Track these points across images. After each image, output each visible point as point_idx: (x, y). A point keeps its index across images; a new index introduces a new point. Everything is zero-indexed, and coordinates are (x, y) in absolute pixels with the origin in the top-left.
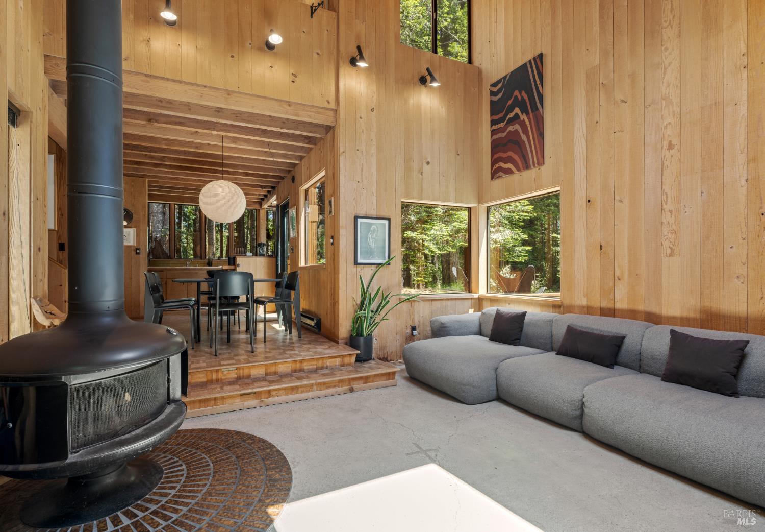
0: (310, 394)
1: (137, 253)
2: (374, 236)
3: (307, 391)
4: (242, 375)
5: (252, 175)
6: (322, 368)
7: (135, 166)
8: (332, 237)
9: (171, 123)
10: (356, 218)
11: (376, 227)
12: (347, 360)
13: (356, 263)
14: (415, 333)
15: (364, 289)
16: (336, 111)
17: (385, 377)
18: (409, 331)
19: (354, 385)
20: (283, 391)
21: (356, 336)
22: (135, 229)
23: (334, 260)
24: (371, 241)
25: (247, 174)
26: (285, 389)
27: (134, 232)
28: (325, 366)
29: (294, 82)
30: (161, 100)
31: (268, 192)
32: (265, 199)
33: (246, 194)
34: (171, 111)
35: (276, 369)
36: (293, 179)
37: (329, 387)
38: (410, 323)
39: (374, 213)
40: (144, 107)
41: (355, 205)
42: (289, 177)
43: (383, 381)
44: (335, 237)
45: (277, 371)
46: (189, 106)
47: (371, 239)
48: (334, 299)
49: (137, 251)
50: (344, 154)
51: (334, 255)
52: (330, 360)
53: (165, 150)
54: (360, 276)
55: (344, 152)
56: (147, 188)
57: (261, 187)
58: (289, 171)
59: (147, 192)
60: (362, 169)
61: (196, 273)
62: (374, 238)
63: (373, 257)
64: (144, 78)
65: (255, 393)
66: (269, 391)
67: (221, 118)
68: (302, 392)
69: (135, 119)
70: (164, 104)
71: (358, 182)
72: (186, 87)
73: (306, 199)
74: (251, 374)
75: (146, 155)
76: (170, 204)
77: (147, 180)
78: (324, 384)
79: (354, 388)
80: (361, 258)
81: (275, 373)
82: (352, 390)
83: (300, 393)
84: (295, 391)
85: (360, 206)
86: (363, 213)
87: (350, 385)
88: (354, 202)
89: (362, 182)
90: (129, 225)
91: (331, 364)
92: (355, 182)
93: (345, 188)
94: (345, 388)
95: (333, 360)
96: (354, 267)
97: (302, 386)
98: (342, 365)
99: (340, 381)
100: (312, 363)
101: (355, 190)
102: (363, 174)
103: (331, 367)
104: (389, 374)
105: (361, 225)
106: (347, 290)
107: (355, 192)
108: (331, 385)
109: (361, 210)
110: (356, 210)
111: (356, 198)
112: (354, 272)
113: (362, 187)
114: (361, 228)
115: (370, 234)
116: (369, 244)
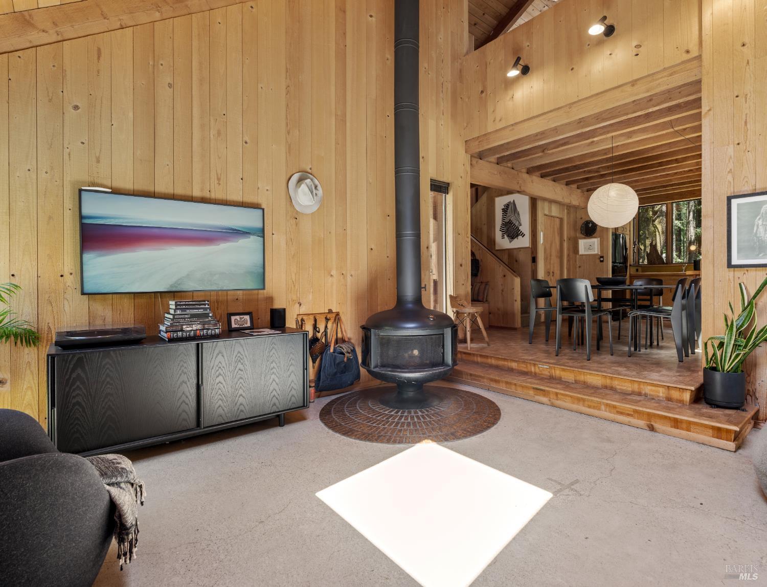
0: (596, 412)
1: (602, 261)
3: (594, 408)
4: (554, 375)
6: (639, 394)
9: (558, 147)
10: (729, 199)
12: (675, 394)
13: (730, 265)
15: (744, 304)
16: (699, 58)
17: (711, 431)
19: (656, 422)
20: (570, 398)
24: (761, 229)
26: (571, 397)
27: (598, 241)
28: (643, 392)
29: (637, 55)
30: (537, 135)
34: (542, 141)
35: (584, 378)
37: (621, 413)
40: (528, 145)
41: (732, 180)
43: (705, 435)
46: (556, 129)
47: (760, 227)
49: (601, 258)
50: (711, 112)
52: (649, 387)
54: (740, 284)
55: (710, 110)
60: (746, 123)
63: (765, 255)
64: (511, 128)
65: (544, 391)
66: (557, 394)
67: (583, 127)
68: (589, 407)
69: (534, 154)
70: (539, 137)
71: (739, 144)
72: (537, 120)
74: (563, 377)
78: (615, 407)
79: (654, 427)
80: (739, 258)
81: (585, 382)
82: (652, 428)
83: (586, 407)
84: (581, 403)
85: (742, 179)
86: (747, 189)
87: (650, 422)
88: (730, 178)
89: (746, 143)
90: (594, 236)
91: (652, 393)
92: (732, 146)
93: (712, 161)
94: (642, 423)
95: (653, 388)
96: (729, 271)
97: (588, 400)
98: (669, 399)
99: (636, 411)
100: (626, 384)
101: (731, 157)
102: (749, 128)
103: (651, 397)
104: (719, 429)
105: (738, 209)
106: (715, 304)
107: (731, 160)
108: (624, 411)
109: (744, 185)
110: (732, 187)
111: (733, 169)
112: (729, 279)
113: (746, 150)
114: (738, 213)
115: (760, 219)
116: (758, 235)
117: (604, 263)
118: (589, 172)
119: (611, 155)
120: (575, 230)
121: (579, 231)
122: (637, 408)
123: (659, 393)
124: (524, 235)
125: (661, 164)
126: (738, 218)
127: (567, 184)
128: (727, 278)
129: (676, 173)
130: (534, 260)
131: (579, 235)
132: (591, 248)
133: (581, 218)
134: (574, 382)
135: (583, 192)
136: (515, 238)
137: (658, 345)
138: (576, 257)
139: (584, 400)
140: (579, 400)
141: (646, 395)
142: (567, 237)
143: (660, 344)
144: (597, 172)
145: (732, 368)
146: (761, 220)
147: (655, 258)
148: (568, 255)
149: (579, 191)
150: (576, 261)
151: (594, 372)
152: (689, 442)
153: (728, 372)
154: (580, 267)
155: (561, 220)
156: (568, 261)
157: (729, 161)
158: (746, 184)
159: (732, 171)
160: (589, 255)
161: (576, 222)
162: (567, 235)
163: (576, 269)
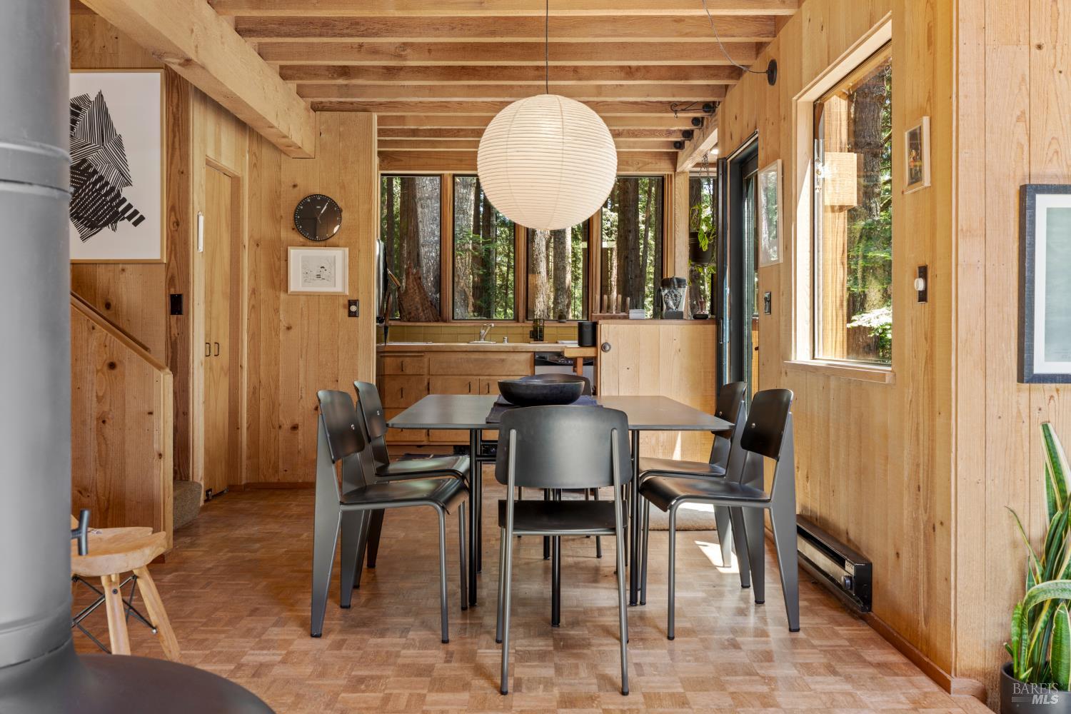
1: (352, 314)
5: (646, 72)
8: (923, 272)
13: (1025, 374)
21: (1031, 679)
22: (347, 249)
23: (930, 358)
25: (630, 72)
27: (344, 256)
31: (696, 121)
32: (687, 143)
36: (772, 72)
41: (1024, 141)
42: (760, 65)
44: (936, 271)
48: (929, 508)
49: (351, 307)
51: (930, 338)
53: (401, 25)
54: (1045, 427)
56: (375, 138)
57: (674, 107)
58: (759, 47)
59: (375, 149)
61: (503, 360)
71: (1039, 47)
73: (815, 135)
75: (361, 45)
76: (440, 175)
77: (375, 116)
80: (1048, 357)
85: (1047, 143)
86: (1055, 173)
88: (1020, 130)
89: (1055, 48)
90: (332, 240)
92: (1025, 48)
96: (1019, 390)
102: (1061, 10)
105: (1049, 222)
106: (989, 482)
107: (1023, 88)
109: (1050, 161)
110: (1026, 161)
111: (1027, 112)
112: (1019, 412)
113: (1055, 66)
114: (1049, 233)
117: (359, 318)
118: (375, 51)
120: (276, 219)
121: (289, 220)
124: (142, 218)
127: (286, 74)
128: (1015, 411)
130: (177, 305)
131: (287, 233)
132: (325, 274)
133: (295, 186)
136: (105, 224)
138: (278, 298)
142: (251, 237)
144: (400, 57)
148: (254, 292)
150: (277, 311)
154: (289, 328)
155: (236, 181)
156: (253, 308)
157: (1020, 89)
158: (1055, 158)
159: (1027, 116)
160: (319, 295)
161: (278, 193)
162: (251, 230)
163: (277, 335)
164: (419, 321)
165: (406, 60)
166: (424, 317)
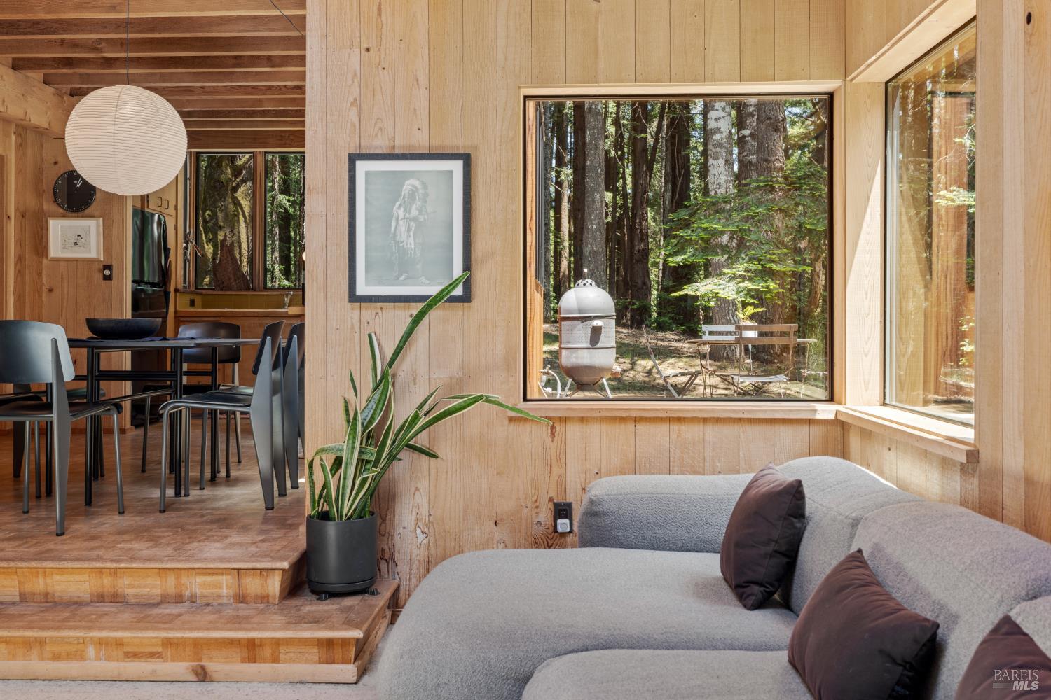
0: (73, 667)
1: (108, 278)
2: (414, 212)
3: (69, 657)
6: (179, 599)
7: (65, 71)
10: (353, 159)
11: (419, 186)
12: (253, 585)
13: (353, 297)
14: (563, 525)
15: (376, 376)
18: (545, 516)
19: (211, 659)
22: (101, 219)
24: (403, 227)
27: (98, 226)
28: (187, 593)
33: (183, 114)
35: (46, 584)
37: (135, 656)
38: (550, 492)
39: (421, 141)
41: (356, 121)
43: (306, 662)
45: (50, 590)
47: (401, 223)
49: (107, 271)
52: (200, 579)
53: (75, 25)
54: (370, 336)
60: (379, 9)
62: (415, 219)
63: (408, 278)
68: (56, 657)
71: (368, 50)
75: (63, 41)
79: (208, 671)
80: (368, 283)
81: (46, 594)
82: (202, 675)
83: (49, 659)
84: (35, 651)
85: (373, 122)
86: (381, 145)
87: (200, 660)
88: (353, 115)
89: (379, 50)
90: (88, 211)
91: (205, 592)
92: (357, 51)
93: (324, 74)
94: (181, 668)
95: (209, 579)
96: (352, 309)
97: (54, 641)
98: (241, 599)
99: (168, 643)
100: (149, 581)
101: (355, 74)
102: (384, 22)
103: (205, 601)
104: (330, 643)
105: (367, 182)
106: (329, 378)
107: (355, 81)
108: (142, 650)
109: (376, 135)
110: (357, 135)
111: (358, 99)
112: (352, 325)
113: (379, 65)
114: (367, 190)
115: (400, 206)
116: (398, 238)
117: (114, 281)
118: (75, 45)
119: (124, 15)
120: (39, 193)
121: (49, 195)
122: (172, 635)
123: (221, 588)
125: (238, 62)
126: (367, 200)
127: (16, 66)
128: (349, 324)
129: (270, 88)
131: (49, 206)
132: (81, 242)
133: (56, 163)
134: (17, 599)
135: (59, 94)
137: (228, 476)
138: (41, 263)
139: (41, 643)
140: (28, 644)
141: (193, 599)
142: (17, 209)
143: (233, 474)
144: (96, 50)
145: (355, 510)
146: (402, 209)
147: (231, 276)
148: (20, 259)
149: (49, 90)
150: (40, 274)
151: (70, 565)
152: (275, 686)
153: (349, 519)
154: (50, 290)
156: (20, 273)
157: (353, 82)
158: (380, 132)
159: (358, 102)
160: (76, 260)
161: (41, 169)
162: (17, 203)
163: (40, 296)
164: (231, 290)
165: (101, 52)
166: (235, 286)
